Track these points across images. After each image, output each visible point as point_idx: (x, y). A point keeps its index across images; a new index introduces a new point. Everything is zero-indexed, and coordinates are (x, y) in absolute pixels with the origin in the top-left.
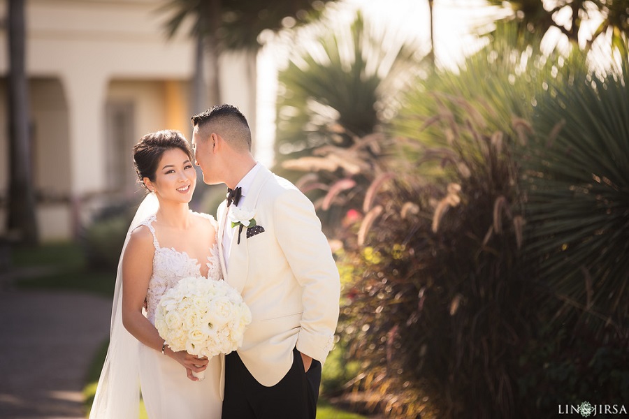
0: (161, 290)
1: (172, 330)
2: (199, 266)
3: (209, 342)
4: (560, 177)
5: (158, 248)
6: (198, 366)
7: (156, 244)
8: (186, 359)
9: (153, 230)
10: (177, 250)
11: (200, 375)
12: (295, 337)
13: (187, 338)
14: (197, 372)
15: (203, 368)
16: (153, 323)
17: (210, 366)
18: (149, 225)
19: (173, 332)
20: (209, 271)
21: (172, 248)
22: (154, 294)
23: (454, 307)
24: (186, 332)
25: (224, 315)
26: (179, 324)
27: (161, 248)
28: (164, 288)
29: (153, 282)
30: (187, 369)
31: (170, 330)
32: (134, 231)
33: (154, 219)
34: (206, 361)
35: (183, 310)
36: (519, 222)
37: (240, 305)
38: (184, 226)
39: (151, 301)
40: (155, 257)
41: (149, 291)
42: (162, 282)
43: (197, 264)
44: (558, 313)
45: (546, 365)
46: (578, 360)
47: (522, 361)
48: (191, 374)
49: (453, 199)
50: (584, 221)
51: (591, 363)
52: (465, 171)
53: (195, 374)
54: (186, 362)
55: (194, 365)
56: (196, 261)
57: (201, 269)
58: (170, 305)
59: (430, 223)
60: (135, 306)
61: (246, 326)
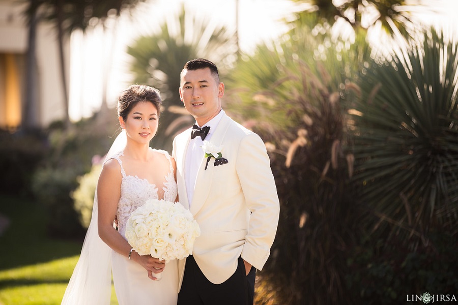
0: (128, 209)
1: (140, 238)
2: (157, 189)
3: (168, 249)
4: (377, 126)
5: (125, 176)
6: (157, 269)
7: (123, 173)
8: (148, 263)
9: (121, 162)
10: (140, 178)
11: (158, 276)
12: (240, 248)
13: (152, 245)
14: (156, 273)
15: (160, 271)
16: (122, 234)
17: (166, 269)
18: (117, 158)
19: (140, 240)
20: (165, 194)
21: (136, 176)
22: (123, 212)
23: (302, 221)
24: (151, 240)
25: (181, 228)
26: (146, 234)
27: (127, 175)
28: (130, 207)
29: (122, 202)
30: (148, 271)
31: (138, 238)
32: (106, 163)
33: (122, 154)
34: (163, 265)
35: (150, 223)
36: (351, 158)
37: (192, 222)
38: (145, 159)
39: (120, 218)
40: (122, 183)
41: (119, 210)
42: (128, 202)
43: (155, 188)
44: (376, 227)
45: (370, 266)
46: (392, 262)
47: (350, 262)
48: (151, 275)
49: (302, 141)
50: (398, 159)
51: (403, 264)
52: (308, 120)
53: (154, 275)
54: (148, 265)
55: (154, 267)
56: (155, 186)
57: (158, 192)
58: (139, 219)
59: (285, 158)
60: (108, 221)
61: (196, 238)
